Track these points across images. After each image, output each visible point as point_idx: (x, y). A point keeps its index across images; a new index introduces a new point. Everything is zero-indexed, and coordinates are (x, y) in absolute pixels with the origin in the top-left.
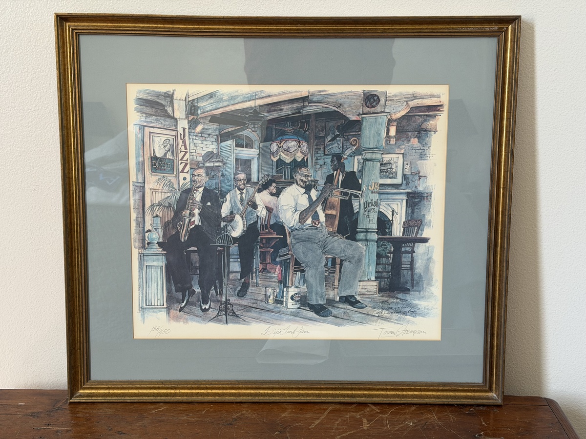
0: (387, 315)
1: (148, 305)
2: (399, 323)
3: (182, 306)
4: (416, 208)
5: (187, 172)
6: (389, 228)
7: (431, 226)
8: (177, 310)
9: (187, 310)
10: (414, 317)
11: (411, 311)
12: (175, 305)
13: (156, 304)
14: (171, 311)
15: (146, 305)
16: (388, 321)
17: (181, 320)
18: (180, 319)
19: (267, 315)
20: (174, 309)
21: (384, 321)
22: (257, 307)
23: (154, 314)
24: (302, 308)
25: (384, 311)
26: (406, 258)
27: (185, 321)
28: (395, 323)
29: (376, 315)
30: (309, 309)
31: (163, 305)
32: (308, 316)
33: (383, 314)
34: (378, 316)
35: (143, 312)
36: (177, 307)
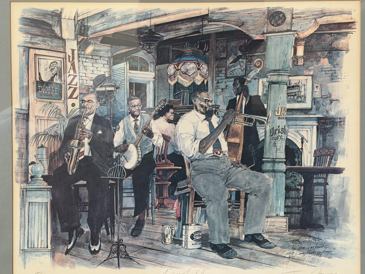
0: (299, 256)
1: (30, 247)
2: (313, 265)
3: (68, 248)
4: (328, 134)
5: (76, 98)
6: (298, 158)
7: (346, 155)
8: (62, 253)
9: (75, 253)
10: (329, 258)
11: (326, 252)
12: (61, 247)
13: (39, 246)
14: (56, 253)
15: (28, 247)
16: (300, 263)
17: (68, 264)
18: (66, 262)
19: (164, 257)
20: (59, 252)
21: (296, 263)
22: (153, 248)
23: (37, 257)
24: (203, 248)
25: (295, 251)
26: (318, 191)
27: (72, 265)
28: (308, 265)
29: (287, 256)
30: (212, 250)
31: (47, 247)
32: (211, 257)
33: (294, 255)
34: (289, 258)
35: (25, 255)
36: (63, 250)
